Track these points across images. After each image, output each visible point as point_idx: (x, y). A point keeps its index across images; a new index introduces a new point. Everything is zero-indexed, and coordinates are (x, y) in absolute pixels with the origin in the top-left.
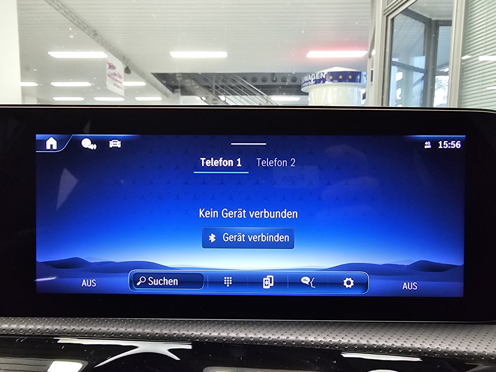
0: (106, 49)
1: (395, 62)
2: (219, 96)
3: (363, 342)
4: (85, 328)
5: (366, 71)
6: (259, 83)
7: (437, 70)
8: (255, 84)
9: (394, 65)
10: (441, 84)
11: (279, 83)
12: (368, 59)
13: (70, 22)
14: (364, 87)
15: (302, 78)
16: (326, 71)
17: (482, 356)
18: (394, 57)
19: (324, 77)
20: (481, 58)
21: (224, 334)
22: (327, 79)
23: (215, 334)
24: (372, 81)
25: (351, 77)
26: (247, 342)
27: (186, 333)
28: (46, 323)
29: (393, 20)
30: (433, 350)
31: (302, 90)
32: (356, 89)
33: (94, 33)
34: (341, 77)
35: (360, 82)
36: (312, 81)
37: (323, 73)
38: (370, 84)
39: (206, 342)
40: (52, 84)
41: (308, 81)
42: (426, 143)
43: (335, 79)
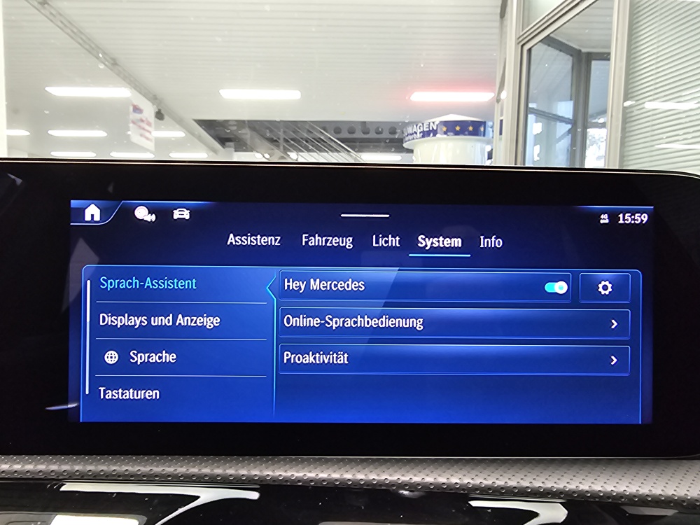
0: (129, 84)
1: (533, 109)
2: (288, 153)
3: (525, 484)
4: (143, 469)
5: (493, 121)
6: (345, 135)
7: (589, 120)
8: (339, 136)
9: (532, 113)
10: (593, 140)
11: (372, 135)
12: (496, 104)
13: (79, 46)
14: (489, 142)
15: (404, 129)
16: (437, 120)
17: (684, 501)
18: (532, 102)
19: (435, 128)
20: (649, 105)
21: (336, 476)
22: (439, 130)
23: (323, 475)
24: (501, 134)
25: (472, 129)
26: (368, 485)
27: (284, 474)
28: (86, 462)
29: (530, 50)
30: (620, 493)
31: (405, 145)
32: (478, 145)
33: (112, 62)
34: (458, 128)
35: (484, 135)
36: (418, 133)
37: (433, 123)
38: (498, 138)
39: (312, 486)
40: (50, 132)
41: (412, 134)
42: (602, 217)
43: (450, 132)
